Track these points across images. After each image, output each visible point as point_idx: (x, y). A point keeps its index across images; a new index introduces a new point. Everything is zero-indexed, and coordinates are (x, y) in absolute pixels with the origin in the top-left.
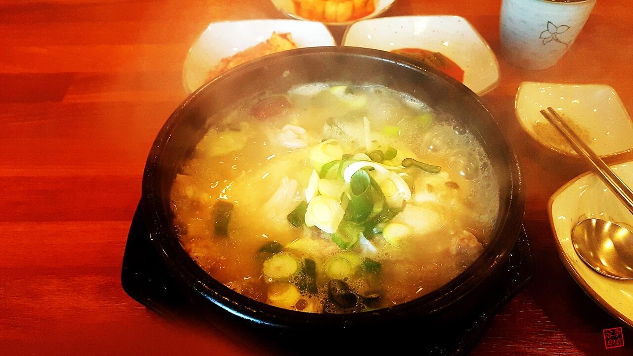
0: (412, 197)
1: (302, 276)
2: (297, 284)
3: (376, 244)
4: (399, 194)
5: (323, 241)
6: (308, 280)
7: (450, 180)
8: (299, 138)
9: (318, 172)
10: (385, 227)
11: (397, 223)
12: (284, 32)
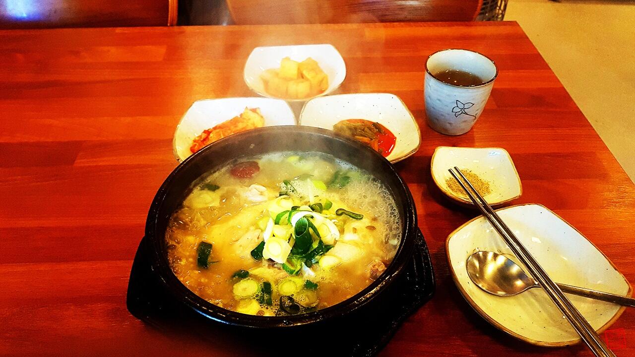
0: (340, 237)
1: (262, 294)
2: (257, 300)
3: (314, 270)
4: (332, 235)
5: (276, 269)
6: (266, 297)
7: (370, 225)
8: (261, 195)
9: (273, 220)
10: (320, 259)
11: (330, 255)
12: (255, 107)
